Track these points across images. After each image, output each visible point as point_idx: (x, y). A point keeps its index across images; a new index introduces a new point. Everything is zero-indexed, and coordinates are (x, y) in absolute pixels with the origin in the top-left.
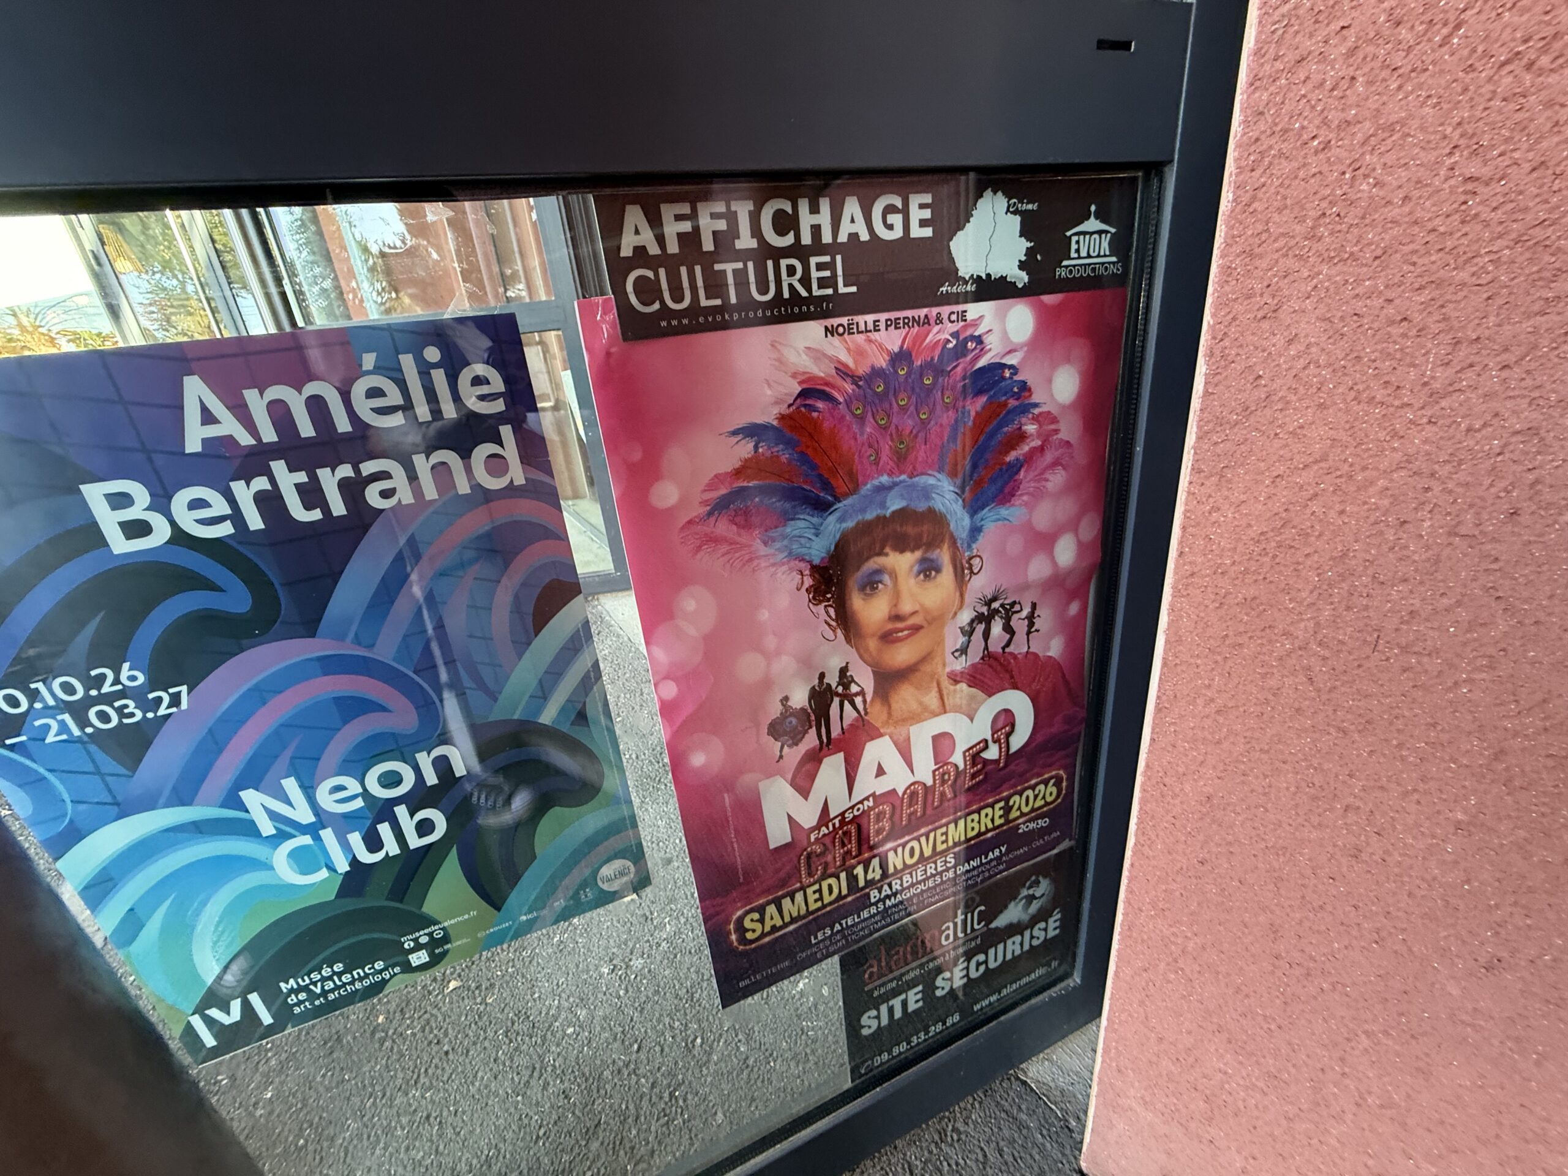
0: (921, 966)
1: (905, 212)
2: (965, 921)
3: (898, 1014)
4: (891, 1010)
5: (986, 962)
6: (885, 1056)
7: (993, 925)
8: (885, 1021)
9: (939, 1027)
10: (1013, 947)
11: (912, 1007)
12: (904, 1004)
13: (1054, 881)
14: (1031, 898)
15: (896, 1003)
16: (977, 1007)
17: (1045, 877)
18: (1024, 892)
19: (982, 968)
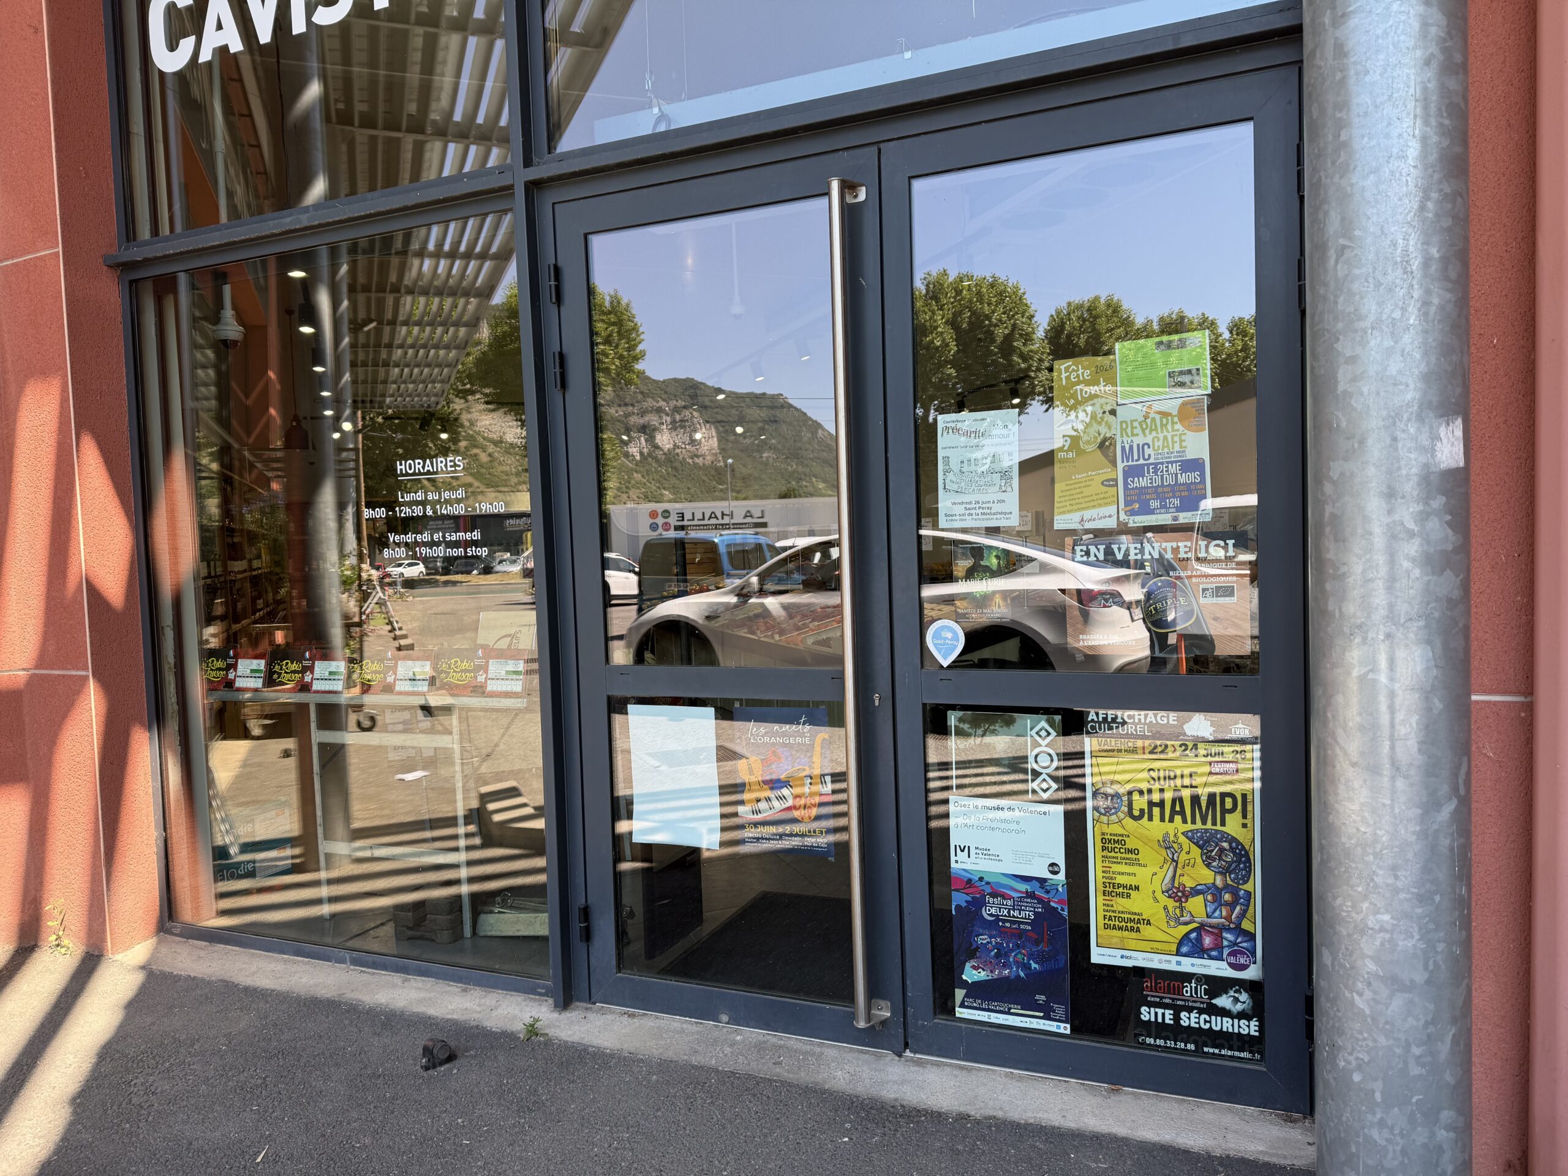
0: (1173, 999)
1: (1168, 718)
2: (1196, 988)
3: (1160, 1020)
4: (1156, 1013)
5: (1210, 1022)
6: (1152, 1041)
7: (1214, 1001)
8: (1153, 1019)
9: (1183, 1045)
10: (1227, 1025)
11: (1167, 1021)
12: (1163, 1014)
13: (1251, 997)
14: (1236, 1000)
15: (1160, 1011)
16: (1206, 1049)
17: (1246, 991)
18: (1232, 993)
19: (1207, 1026)
